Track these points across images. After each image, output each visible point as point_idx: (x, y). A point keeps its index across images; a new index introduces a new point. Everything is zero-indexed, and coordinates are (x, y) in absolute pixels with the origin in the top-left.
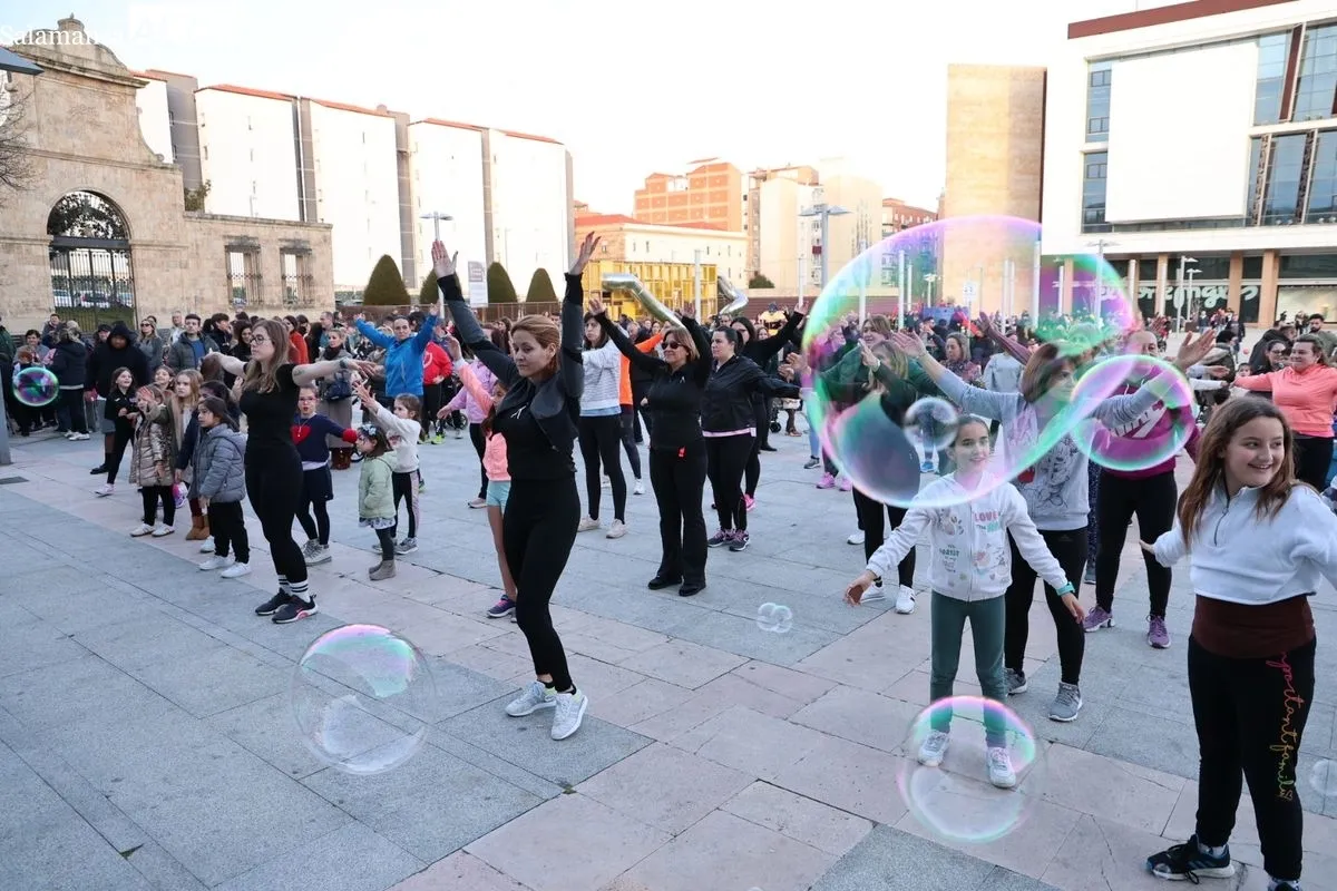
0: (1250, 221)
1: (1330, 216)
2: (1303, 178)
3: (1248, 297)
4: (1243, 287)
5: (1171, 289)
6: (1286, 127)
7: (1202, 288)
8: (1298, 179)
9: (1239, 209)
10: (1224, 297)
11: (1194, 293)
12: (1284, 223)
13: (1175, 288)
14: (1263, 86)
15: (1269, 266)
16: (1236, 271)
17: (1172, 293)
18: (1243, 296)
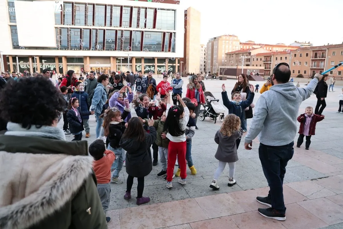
0: (58, 48)
1: (75, 49)
3: (61, 68)
4: (59, 65)
6: (62, 26)
7: (49, 65)
8: (67, 39)
9: (54, 45)
10: (55, 67)
11: (47, 66)
12: (65, 49)
13: (42, 65)
14: (56, 15)
15: (64, 59)
16: (57, 61)
17: (42, 66)
18: (59, 67)
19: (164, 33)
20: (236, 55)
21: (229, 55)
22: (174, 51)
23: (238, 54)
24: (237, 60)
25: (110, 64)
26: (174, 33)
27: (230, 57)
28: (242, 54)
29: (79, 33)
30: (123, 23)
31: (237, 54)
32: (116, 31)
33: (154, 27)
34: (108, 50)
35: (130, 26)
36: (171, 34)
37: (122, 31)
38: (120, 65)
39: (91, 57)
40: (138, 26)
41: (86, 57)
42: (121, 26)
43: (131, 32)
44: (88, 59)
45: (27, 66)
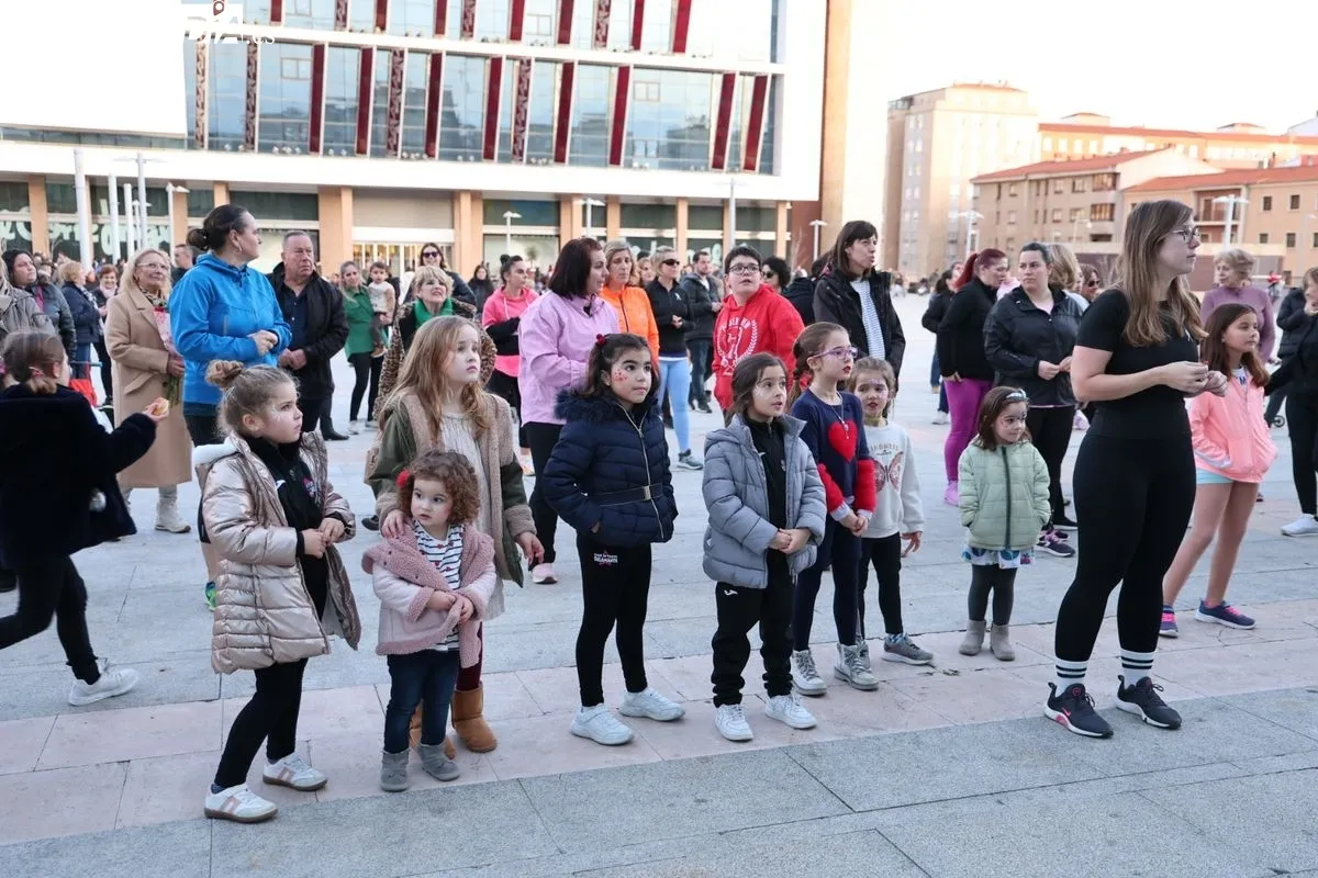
0: (193, 142)
1: (284, 146)
2: (250, 95)
5: (96, 228)
8: (243, 96)
9: (180, 128)
10: (168, 240)
12: (234, 149)
13: (101, 226)
17: (98, 233)
19: (728, 81)
20: (1034, 185)
21: (994, 185)
22: (768, 169)
23: (1047, 180)
24: (1041, 213)
25: (451, 231)
26: (774, 77)
27: (999, 197)
28: (1070, 181)
29: (306, 69)
30: (528, 24)
31: (1038, 181)
32: (496, 64)
33: (679, 44)
34: (453, 157)
35: (564, 39)
36: (760, 82)
37: (525, 64)
38: (505, 235)
39: (361, 193)
40: (601, 38)
41: (335, 192)
42: (516, 35)
43: (568, 70)
44: (347, 198)
45: (14, 228)
